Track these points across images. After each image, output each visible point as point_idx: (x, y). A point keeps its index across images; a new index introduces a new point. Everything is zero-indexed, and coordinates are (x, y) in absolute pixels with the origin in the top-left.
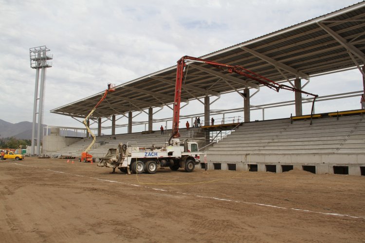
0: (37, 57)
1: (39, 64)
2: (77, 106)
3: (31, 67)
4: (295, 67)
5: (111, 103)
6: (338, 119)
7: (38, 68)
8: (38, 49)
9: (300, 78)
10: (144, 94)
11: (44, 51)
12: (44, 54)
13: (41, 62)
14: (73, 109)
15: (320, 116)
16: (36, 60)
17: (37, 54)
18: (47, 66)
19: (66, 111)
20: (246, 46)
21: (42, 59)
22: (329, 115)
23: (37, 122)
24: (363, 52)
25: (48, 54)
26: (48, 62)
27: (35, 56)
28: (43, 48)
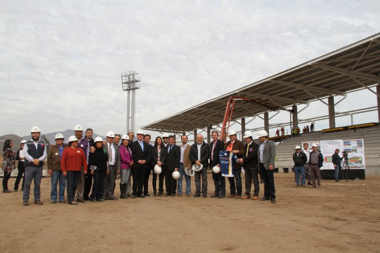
0: (127, 80)
1: (130, 87)
2: (162, 123)
3: (123, 90)
6: (355, 131)
7: (129, 90)
8: (128, 73)
9: (333, 95)
11: (133, 75)
12: (133, 77)
13: (131, 85)
14: (160, 125)
15: (342, 128)
16: (127, 83)
17: (127, 78)
18: (137, 88)
19: (154, 128)
20: (273, 79)
21: (132, 82)
22: (349, 128)
24: (376, 75)
25: (136, 78)
26: (137, 84)
27: (126, 80)
28: (132, 72)
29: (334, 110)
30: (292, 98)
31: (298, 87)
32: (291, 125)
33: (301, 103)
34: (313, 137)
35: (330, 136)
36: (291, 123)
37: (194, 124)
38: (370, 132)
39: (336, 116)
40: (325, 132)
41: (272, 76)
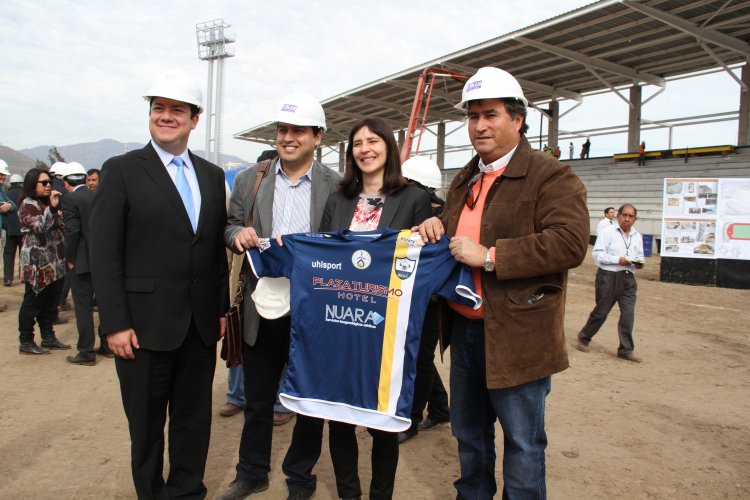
0: (208, 39)
1: (213, 53)
3: (200, 58)
4: (631, 65)
5: (334, 123)
6: (686, 161)
7: (211, 59)
8: (210, 25)
9: (640, 84)
10: (384, 109)
11: (221, 28)
12: (221, 33)
13: (216, 48)
15: (659, 154)
16: (209, 44)
17: (208, 34)
18: (226, 56)
19: (260, 136)
21: (217, 43)
22: (674, 153)
23: (212, 150)
24: (747, 41)
25: (227, 34)
26: (227, 48)
27: (206, 37)
28: (218, 23)
29: (640, 114)
30: (551, 85)
31: (575, 59)
32: (541, 141)
33: (567, 98)
34: (595, 169)
35: (631, 168)
36: (541, 137)
37: (341, 131)
38: (721, 166)
39: (642, 127)
40: (620, 159)
41: (524, 29)
